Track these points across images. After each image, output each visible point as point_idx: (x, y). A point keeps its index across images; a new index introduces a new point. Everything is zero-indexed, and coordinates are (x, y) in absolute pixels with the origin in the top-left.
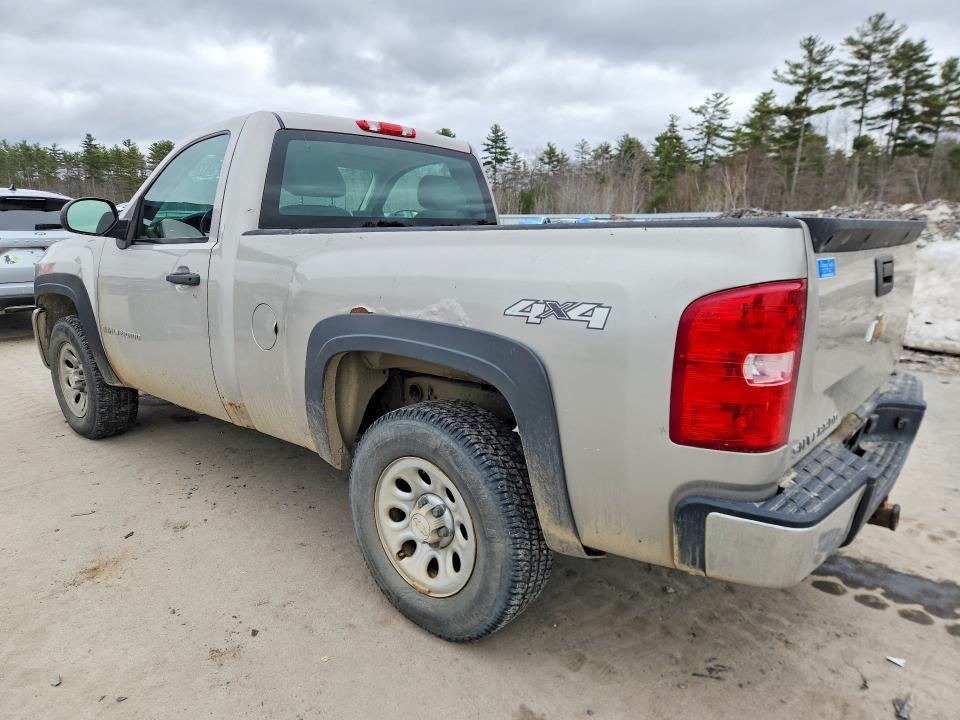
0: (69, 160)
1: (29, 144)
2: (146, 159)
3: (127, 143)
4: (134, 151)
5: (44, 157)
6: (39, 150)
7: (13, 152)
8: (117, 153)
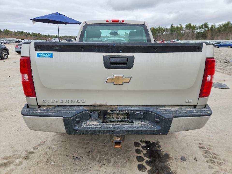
0: (167, 30)
1: (160, 27)
2: (184, 28)
3: (180, 25)
4: (181, 27)
5: (162, 30)
6: (162, 28)
7: (157, 29)
8: (177, 27)
